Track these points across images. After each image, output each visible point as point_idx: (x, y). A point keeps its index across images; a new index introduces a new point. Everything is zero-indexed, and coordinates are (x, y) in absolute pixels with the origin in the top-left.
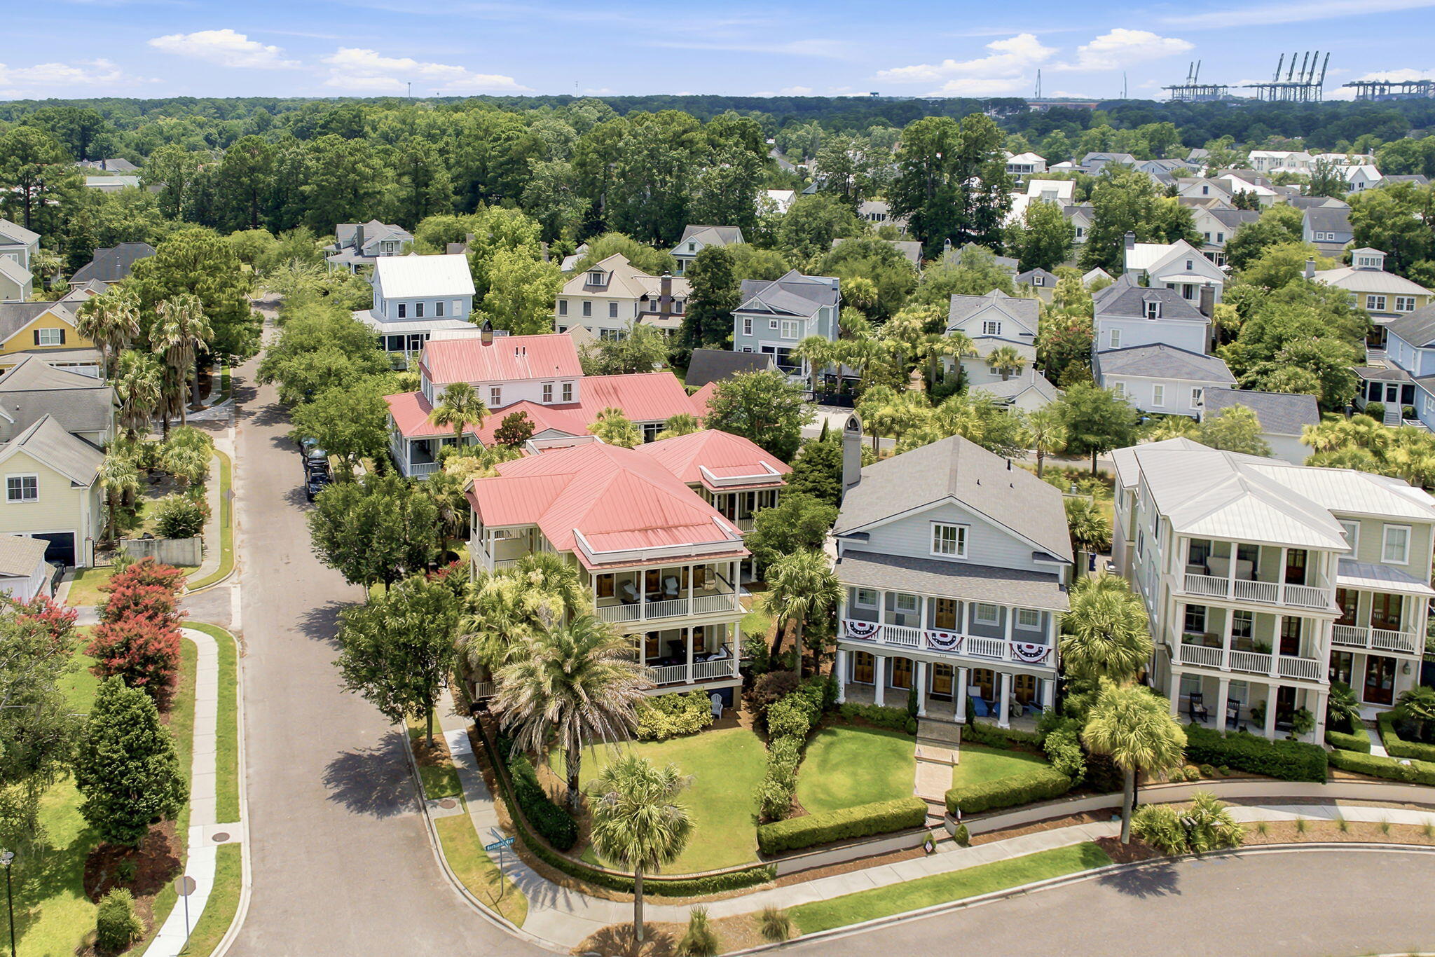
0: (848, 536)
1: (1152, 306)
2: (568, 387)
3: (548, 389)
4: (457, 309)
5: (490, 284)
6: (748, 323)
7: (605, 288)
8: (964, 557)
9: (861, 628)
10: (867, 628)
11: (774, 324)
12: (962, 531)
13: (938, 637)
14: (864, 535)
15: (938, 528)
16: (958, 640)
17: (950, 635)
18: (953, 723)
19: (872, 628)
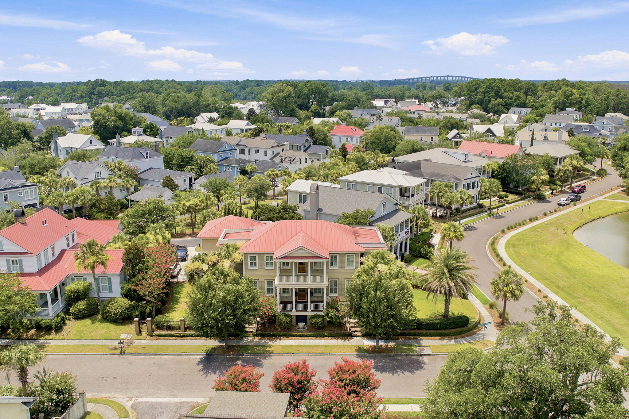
2: (73, 236)
6: (6, 196)
8: (386, 212)
11: (20, 194)
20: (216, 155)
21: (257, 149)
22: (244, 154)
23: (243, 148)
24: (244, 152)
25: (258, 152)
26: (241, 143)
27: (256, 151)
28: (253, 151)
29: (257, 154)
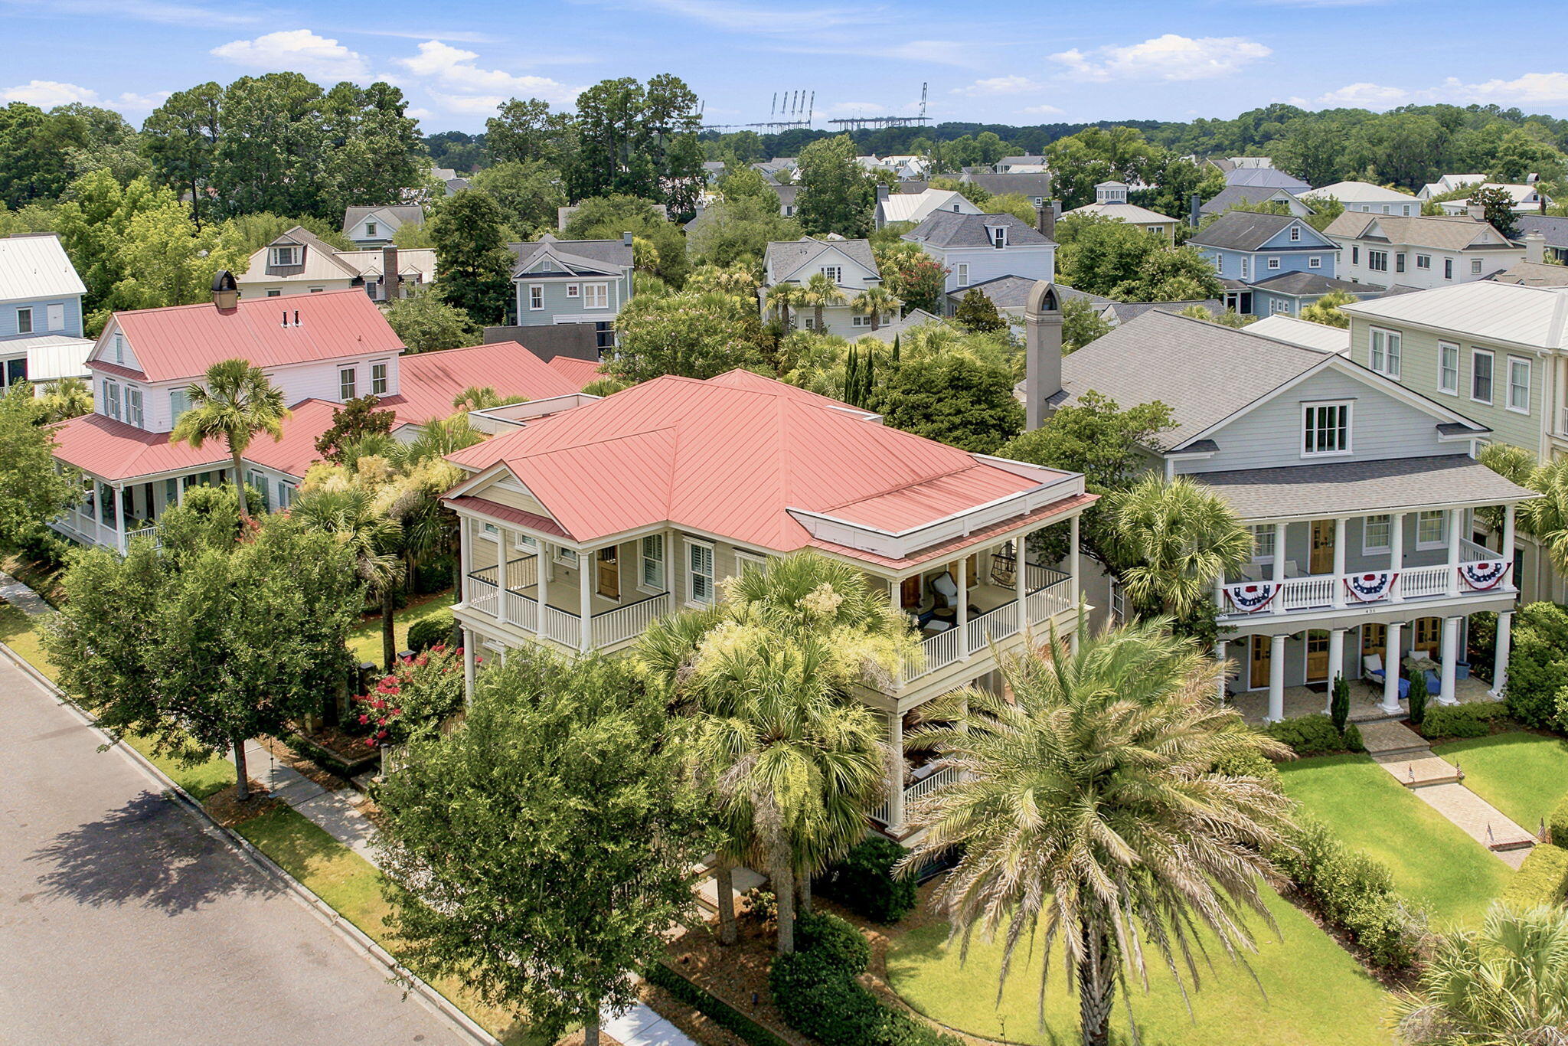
0: (1186, 450)
1: (1000, 232)
2: (379, 372)
3: (349, 376)
4: (56, 317)
5: (121, 266)
6: (536, 292)
7: (301, 269)
8: (1349, 453)
9: (1250, 596)
10: (1260, 592)
11: (573, 290)
12: (1343, 409)
13: (1362, 582)
14: (1206, 445)
15: (1310, 411)
16: (1390, 578)
17: (1378, 574)
18: (1387, 718)
19: (1267, 591)
20: (1253, 258)
21: (1424, 253)
22: (1384, 269)
23: (1378, 248)
24: (1384, 263)
25: (1427, 265)
26: (1377, 233)
27: (1420, 259)
28: (1411, 261)
29: (1423, 271)
